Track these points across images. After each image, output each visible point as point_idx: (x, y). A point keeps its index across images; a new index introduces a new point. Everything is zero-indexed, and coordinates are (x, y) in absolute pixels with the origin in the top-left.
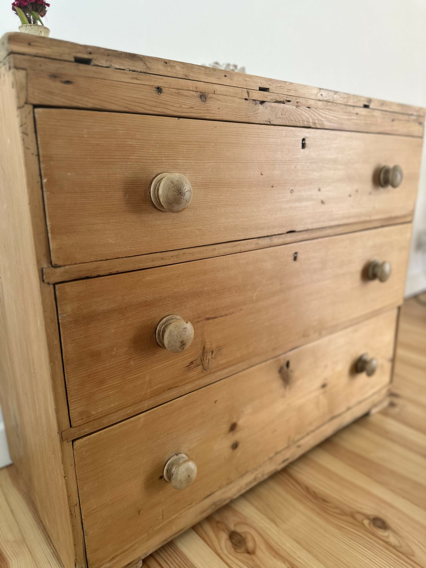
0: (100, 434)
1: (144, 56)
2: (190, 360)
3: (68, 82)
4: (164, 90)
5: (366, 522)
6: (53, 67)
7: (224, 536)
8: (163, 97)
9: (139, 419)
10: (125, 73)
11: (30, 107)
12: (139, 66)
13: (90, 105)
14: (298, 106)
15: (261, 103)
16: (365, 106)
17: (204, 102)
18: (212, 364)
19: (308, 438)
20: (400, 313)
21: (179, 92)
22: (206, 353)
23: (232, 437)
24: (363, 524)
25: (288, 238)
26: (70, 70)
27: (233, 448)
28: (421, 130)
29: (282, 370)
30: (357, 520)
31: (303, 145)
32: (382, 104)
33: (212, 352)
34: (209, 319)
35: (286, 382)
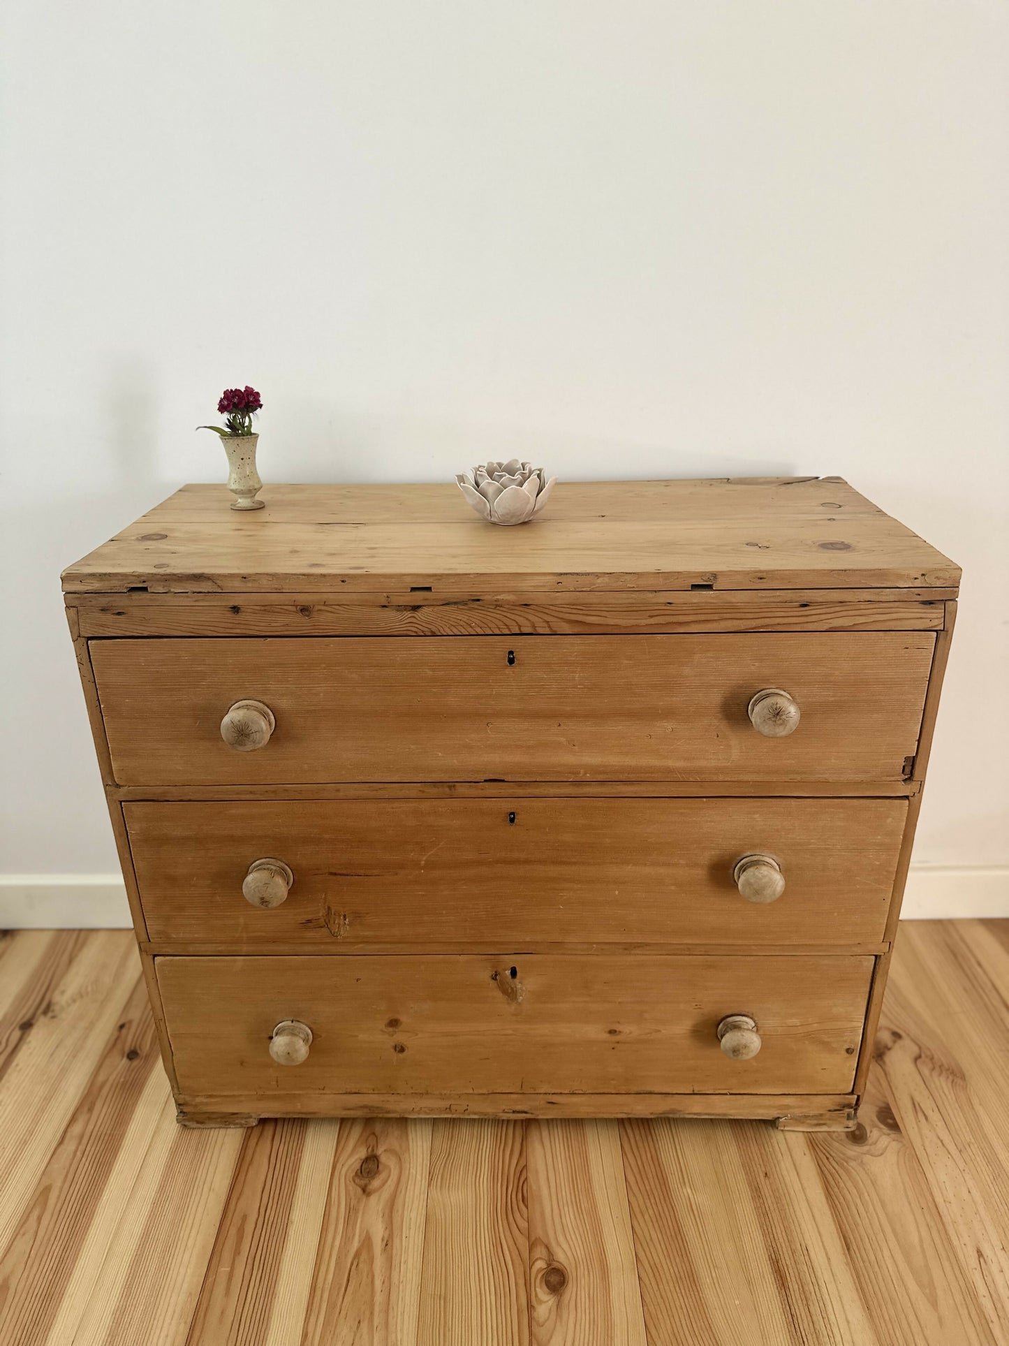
0: (185, 959)
1: (213, 575)
2: (309, 917)
3: (119, 614)
4: (242, 609)
5: (540, 1264)
6: (104, 601)
7: (362, 1153)
8: (240, 617)
9: (235, 961)
10: (188, 597)
11: (84, 640)
12: (206, 586)
13: (146, 634)
14: (498, 605)
15: (416, 608)
16: (695, 587)
17: (308, 616)
18: (345, 931)
19: (575, 1099)
20: (877, 967)
21: (267, 609)
22: (333, 916)
23: (393, 1035)
24: (534, 1262)
25: (492, 789)
26: (121, 602)
27: (396, 1050)
28: (933, 617)
29: (498, 977)
30: (532, 1254)
31: (511, 661)
32: (761, 579)
33: (345, 916)
34: (335, 874)
35: (509, 996)
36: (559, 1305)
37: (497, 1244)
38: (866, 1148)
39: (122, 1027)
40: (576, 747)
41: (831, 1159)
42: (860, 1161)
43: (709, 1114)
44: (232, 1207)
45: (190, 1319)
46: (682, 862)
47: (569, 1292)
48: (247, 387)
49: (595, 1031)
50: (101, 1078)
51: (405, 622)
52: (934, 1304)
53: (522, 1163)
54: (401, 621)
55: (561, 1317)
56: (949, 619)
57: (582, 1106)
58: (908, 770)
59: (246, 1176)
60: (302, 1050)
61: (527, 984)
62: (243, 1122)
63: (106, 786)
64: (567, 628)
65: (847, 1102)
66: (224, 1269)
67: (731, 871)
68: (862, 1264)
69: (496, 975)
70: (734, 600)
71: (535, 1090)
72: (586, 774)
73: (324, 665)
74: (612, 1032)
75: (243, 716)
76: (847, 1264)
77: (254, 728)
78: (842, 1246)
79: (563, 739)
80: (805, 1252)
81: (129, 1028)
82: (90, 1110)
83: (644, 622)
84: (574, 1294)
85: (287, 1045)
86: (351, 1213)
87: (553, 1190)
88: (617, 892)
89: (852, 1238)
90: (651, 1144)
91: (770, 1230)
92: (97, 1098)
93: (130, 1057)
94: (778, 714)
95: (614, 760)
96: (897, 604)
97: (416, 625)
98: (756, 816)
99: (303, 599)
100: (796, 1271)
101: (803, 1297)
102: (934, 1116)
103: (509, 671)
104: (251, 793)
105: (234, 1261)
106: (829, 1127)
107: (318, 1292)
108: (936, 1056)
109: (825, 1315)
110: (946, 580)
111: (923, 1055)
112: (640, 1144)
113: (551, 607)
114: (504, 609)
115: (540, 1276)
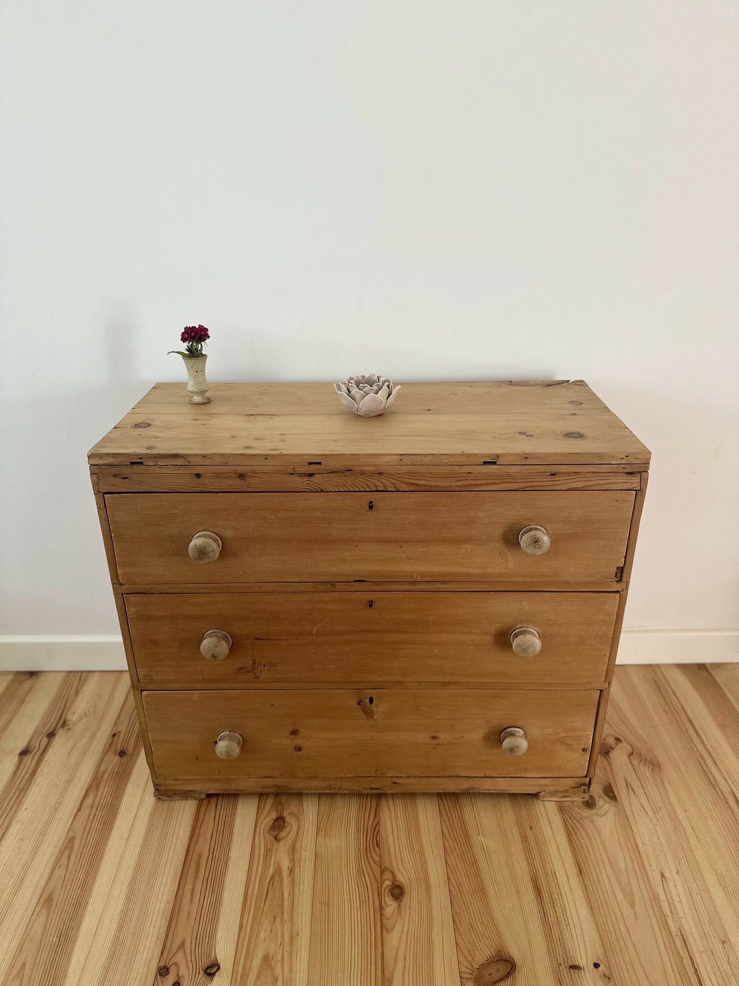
1: (184, 454)
2: (242, 666)
3: (124, 478)
4: (202, 476)
5: (388, 883)
6: (115, 470)
7: (274, 815)
8: (201, 481)
9: (194, 693)
10: (168, 468)
11: (102, 494)
12: (180, 462)
13: (141, 490)
14: (363, 473)
15: (311, 475)
16: (485, 463)
17: (243, 480)
18: (264, 675)
19: (410, 780)
20: (601, 697)
21: (218, 475)
22: (257, 665)
23: (294, 740)
24: (383, 882)
25: (358, 586)
26: (126, 471)
27: (296, 749)
28: (634, 482)
29: (361, 703)
30: (383, 877)
31: (371, 507)
32: (526, 458)
33: (264, 665)
34: (258, 639)
35: (368, 716)
36: (399, 907)
37: (361, 872)
38: (594, 811)
39: (114, 735)
40: (412, 561)
41: (572, 818)
42: (590, 819)
43: (495, 790)
44: (192, 848)
45: (169, 917)
46: (478, 631)
47: (406, 899)
48: (199, 325)
49: (422, 737)
50: (103, 768)
51: (305, 483)
52: (632, 904)
53: (376, 821)
54: (302, 483)
55: (400, 915)
56: (643, 483)
57: (415, 785)
58: (619, 574)
59: (200, 829)
60: (236, 750)
61: (380, 708)
62: (197, 796)
63: (113, 584)
64: (406, 488)
65: (583, 782)
66: (189, 887)
67: (509, 636)
68: (589, 882)
69: (360, 702)
70: (510, 471)
71: (384, 775)
72: (417, 577)
73: (253, 510)
74: (434, 738)
75: (203, 542)
76: (580, 882)
77: (210, 549)
78: (577, 871)
79: (403, 556)
80: (554, 875)
81: (119, 737)
82: (97, 789)
83: (454, 484)
84: (409, 901)
85: (227, 746)
86: (268, 852)
87: (396, 838)
88: (437, 651)
89: (583, 866)
90: (458, 809)
91: (532, 861)
92: (101, 781)
93: (121, 755)
94: (536, 542)
95: (435, 569)
96: (610, 474)
97: (312, 486)
98: (524, 603)
99: (240, 469)
100: (547, 886)
101: (551, 901)
102: (639, 791)
103: (369, 513)
104: (206, 588)
105: (194, 882)
106: (572, 798)
107: (249, 901)
108: (642, 754)
109: (564, 913)
110: (641, 459)
111: (634, 753)
112: (451, 809)
113: (396, 475)
114: (366, 476)
115: (388, 888)
